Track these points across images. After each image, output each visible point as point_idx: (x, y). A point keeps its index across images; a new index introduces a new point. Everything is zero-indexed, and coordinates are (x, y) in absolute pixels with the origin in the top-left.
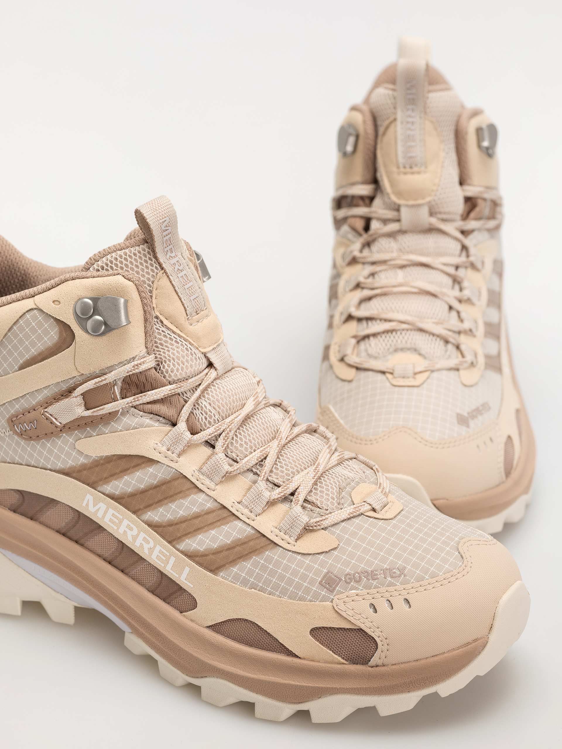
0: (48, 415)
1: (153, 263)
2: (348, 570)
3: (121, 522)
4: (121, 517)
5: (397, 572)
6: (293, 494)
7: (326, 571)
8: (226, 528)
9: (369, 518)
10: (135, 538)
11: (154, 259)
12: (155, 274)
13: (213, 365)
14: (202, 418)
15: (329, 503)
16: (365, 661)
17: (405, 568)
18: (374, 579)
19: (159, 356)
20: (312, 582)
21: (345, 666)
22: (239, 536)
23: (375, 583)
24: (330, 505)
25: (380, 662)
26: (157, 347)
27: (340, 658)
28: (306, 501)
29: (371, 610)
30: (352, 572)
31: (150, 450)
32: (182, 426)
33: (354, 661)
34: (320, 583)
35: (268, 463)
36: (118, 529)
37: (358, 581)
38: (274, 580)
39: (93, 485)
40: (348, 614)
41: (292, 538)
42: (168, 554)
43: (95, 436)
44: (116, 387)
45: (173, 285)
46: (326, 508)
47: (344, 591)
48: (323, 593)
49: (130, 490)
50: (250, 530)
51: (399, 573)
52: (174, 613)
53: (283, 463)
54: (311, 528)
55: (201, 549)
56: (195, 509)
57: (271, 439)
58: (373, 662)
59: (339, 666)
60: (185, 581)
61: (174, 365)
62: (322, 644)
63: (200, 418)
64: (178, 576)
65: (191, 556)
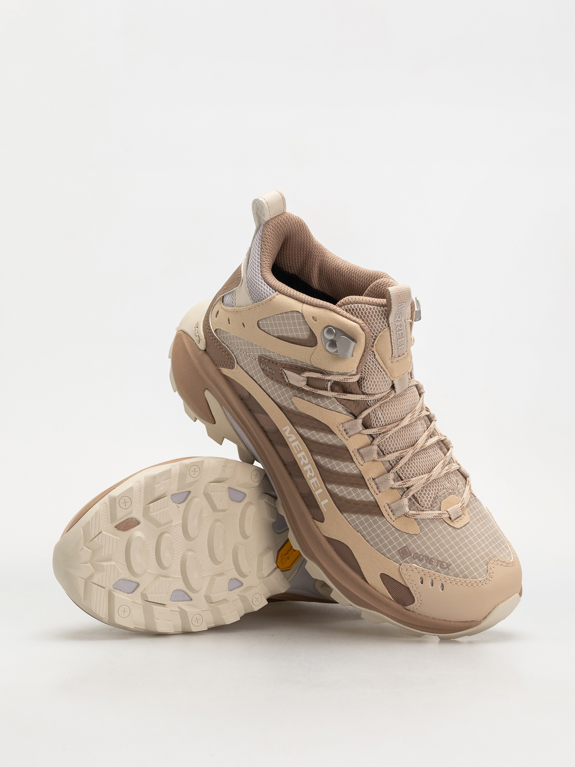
0: (283, 372)
1: (385, 321)
2: (418, 551)
3: (301, 451)
4: (302, 449)
5: (445, 565)
6: (408, 488)
7: (405, 546)
8: (359, 491)
9: (445, 523)
10: (305, 465)
11: (386, 319)
12: (383, 329)
13: (395, 389)
14: (373, 420)
15: (425, 503)
16: (404, 605)
17: (451, 565)
18: (430, 564)
19: (364, 375)
20: (394, 548)
21: (392, 602)
22: (364, 499)
23: (429, 566)
24: (426, 505)
25: (411, 609)
26: (365, 369)
27: (390, 596)
28: (413, 496)
29: (420, 581)
30: (419, 554)
31: (334, 426)
32: (360, 421)
33: (398, 601)
34: (399, 551)
35: (402, 462)
36: (298, 453)
37: (421, 560)
38: (373, 535)
39: (293, 423)
40: (406, 578)
41: (394, 516)
42: (320, 486)
43: (305, 400)
44: (329, 383)
45: (391, 337)
46: (423, 506)
47: (410, 562)
48: (398, 557)
49: (313, 439)
50: (372, 499)
51: (446, 567)
52: (309, 517)
53: (410, 466)
54: (408, 516)
55: (339, 495)
56: (346, 470)
57: (410, 445)
58: (408, 607)
59: (388, 600)
60: (323, 506)
61: (370, 385)
62: (384, 584)
63: (373, 419)
64: (320, 500)
65: (332, 495)
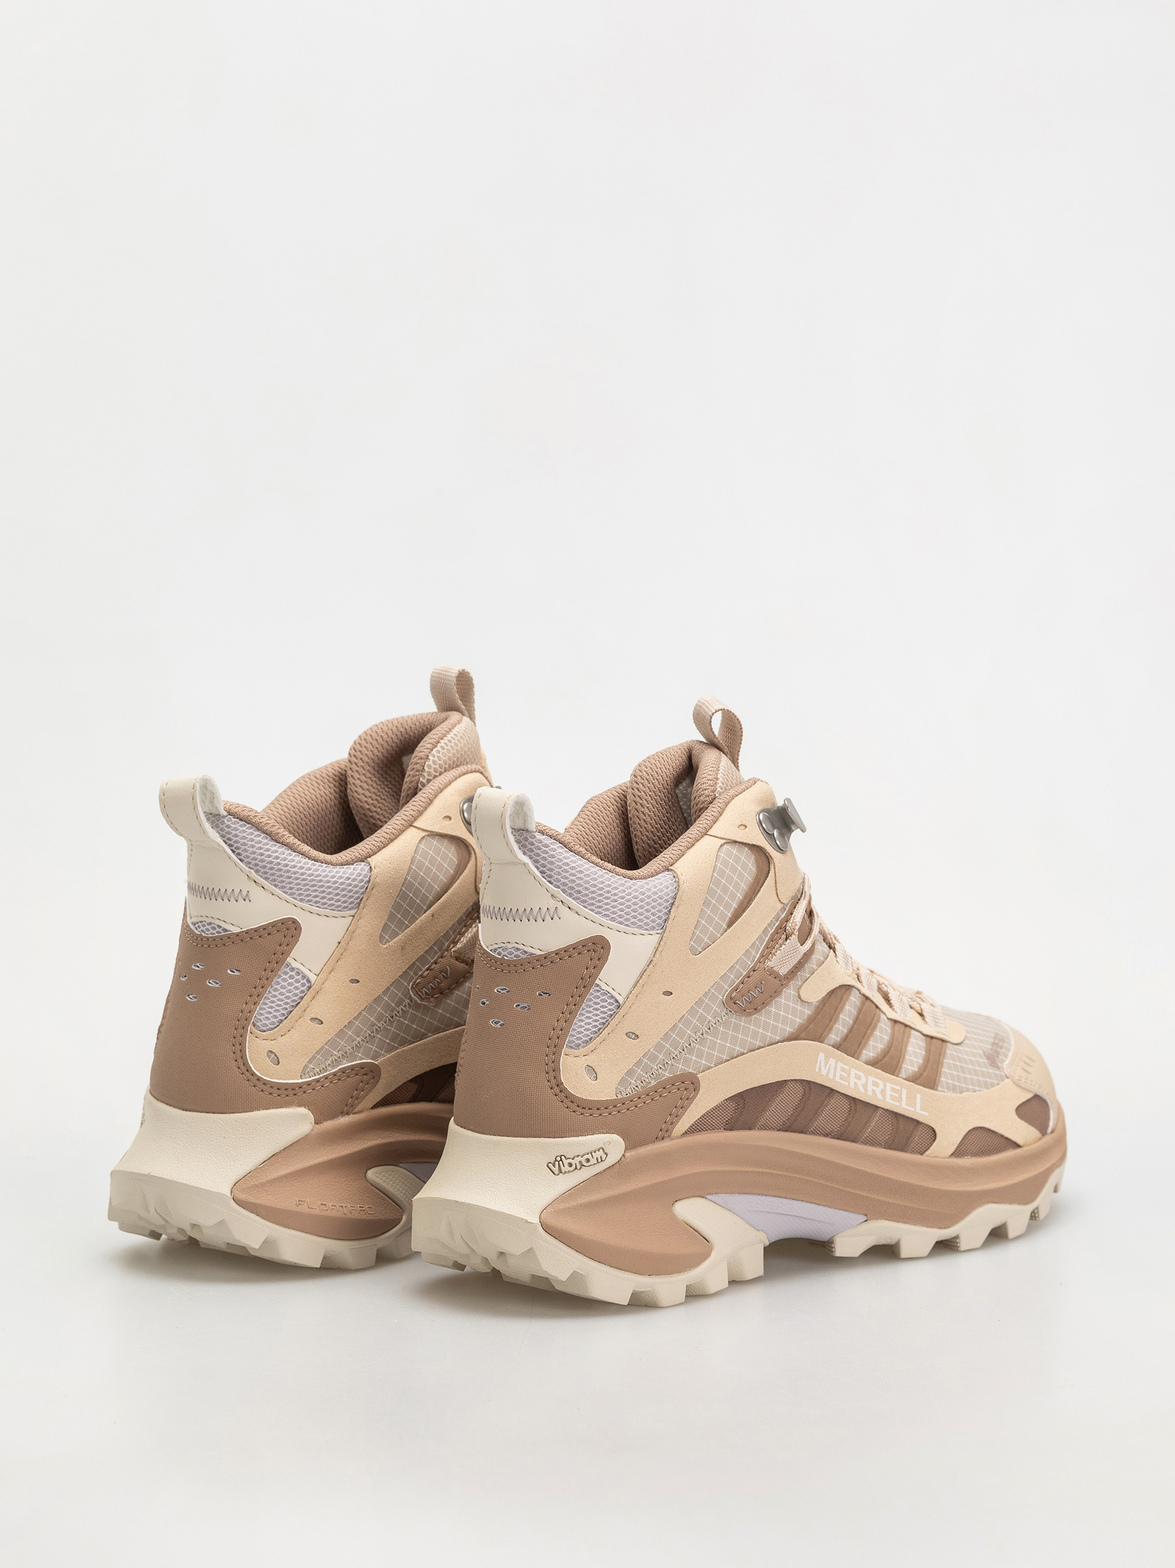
0: (770, 969)
3: (848, 1074)
4: (848, 1068)
8: (913, 1041)
10: (865, 1087)
22: (923, 1044)
27: (1039, 1133)
36: (849, 1083)
39: (820, 1039)
42: (899, 1088)
43: (809, 978)
49: (846, 1030)
52: (915, 1159)
56: (889, 1030)
60: (921, 1112)
62: (1027, 1123)
64: (914, 1111)
65: (914, 1079)
